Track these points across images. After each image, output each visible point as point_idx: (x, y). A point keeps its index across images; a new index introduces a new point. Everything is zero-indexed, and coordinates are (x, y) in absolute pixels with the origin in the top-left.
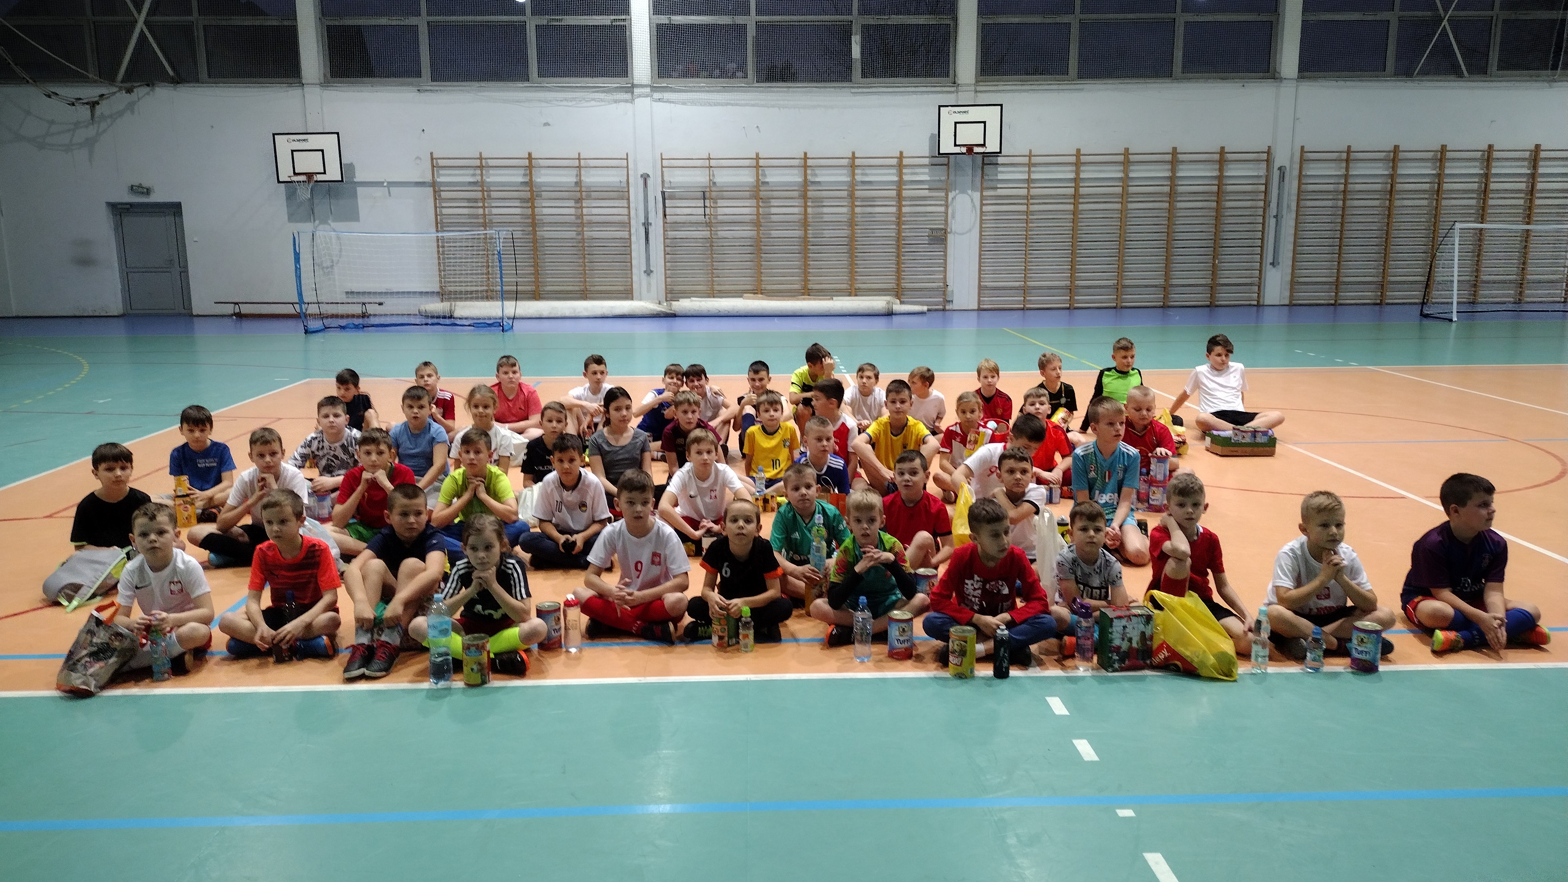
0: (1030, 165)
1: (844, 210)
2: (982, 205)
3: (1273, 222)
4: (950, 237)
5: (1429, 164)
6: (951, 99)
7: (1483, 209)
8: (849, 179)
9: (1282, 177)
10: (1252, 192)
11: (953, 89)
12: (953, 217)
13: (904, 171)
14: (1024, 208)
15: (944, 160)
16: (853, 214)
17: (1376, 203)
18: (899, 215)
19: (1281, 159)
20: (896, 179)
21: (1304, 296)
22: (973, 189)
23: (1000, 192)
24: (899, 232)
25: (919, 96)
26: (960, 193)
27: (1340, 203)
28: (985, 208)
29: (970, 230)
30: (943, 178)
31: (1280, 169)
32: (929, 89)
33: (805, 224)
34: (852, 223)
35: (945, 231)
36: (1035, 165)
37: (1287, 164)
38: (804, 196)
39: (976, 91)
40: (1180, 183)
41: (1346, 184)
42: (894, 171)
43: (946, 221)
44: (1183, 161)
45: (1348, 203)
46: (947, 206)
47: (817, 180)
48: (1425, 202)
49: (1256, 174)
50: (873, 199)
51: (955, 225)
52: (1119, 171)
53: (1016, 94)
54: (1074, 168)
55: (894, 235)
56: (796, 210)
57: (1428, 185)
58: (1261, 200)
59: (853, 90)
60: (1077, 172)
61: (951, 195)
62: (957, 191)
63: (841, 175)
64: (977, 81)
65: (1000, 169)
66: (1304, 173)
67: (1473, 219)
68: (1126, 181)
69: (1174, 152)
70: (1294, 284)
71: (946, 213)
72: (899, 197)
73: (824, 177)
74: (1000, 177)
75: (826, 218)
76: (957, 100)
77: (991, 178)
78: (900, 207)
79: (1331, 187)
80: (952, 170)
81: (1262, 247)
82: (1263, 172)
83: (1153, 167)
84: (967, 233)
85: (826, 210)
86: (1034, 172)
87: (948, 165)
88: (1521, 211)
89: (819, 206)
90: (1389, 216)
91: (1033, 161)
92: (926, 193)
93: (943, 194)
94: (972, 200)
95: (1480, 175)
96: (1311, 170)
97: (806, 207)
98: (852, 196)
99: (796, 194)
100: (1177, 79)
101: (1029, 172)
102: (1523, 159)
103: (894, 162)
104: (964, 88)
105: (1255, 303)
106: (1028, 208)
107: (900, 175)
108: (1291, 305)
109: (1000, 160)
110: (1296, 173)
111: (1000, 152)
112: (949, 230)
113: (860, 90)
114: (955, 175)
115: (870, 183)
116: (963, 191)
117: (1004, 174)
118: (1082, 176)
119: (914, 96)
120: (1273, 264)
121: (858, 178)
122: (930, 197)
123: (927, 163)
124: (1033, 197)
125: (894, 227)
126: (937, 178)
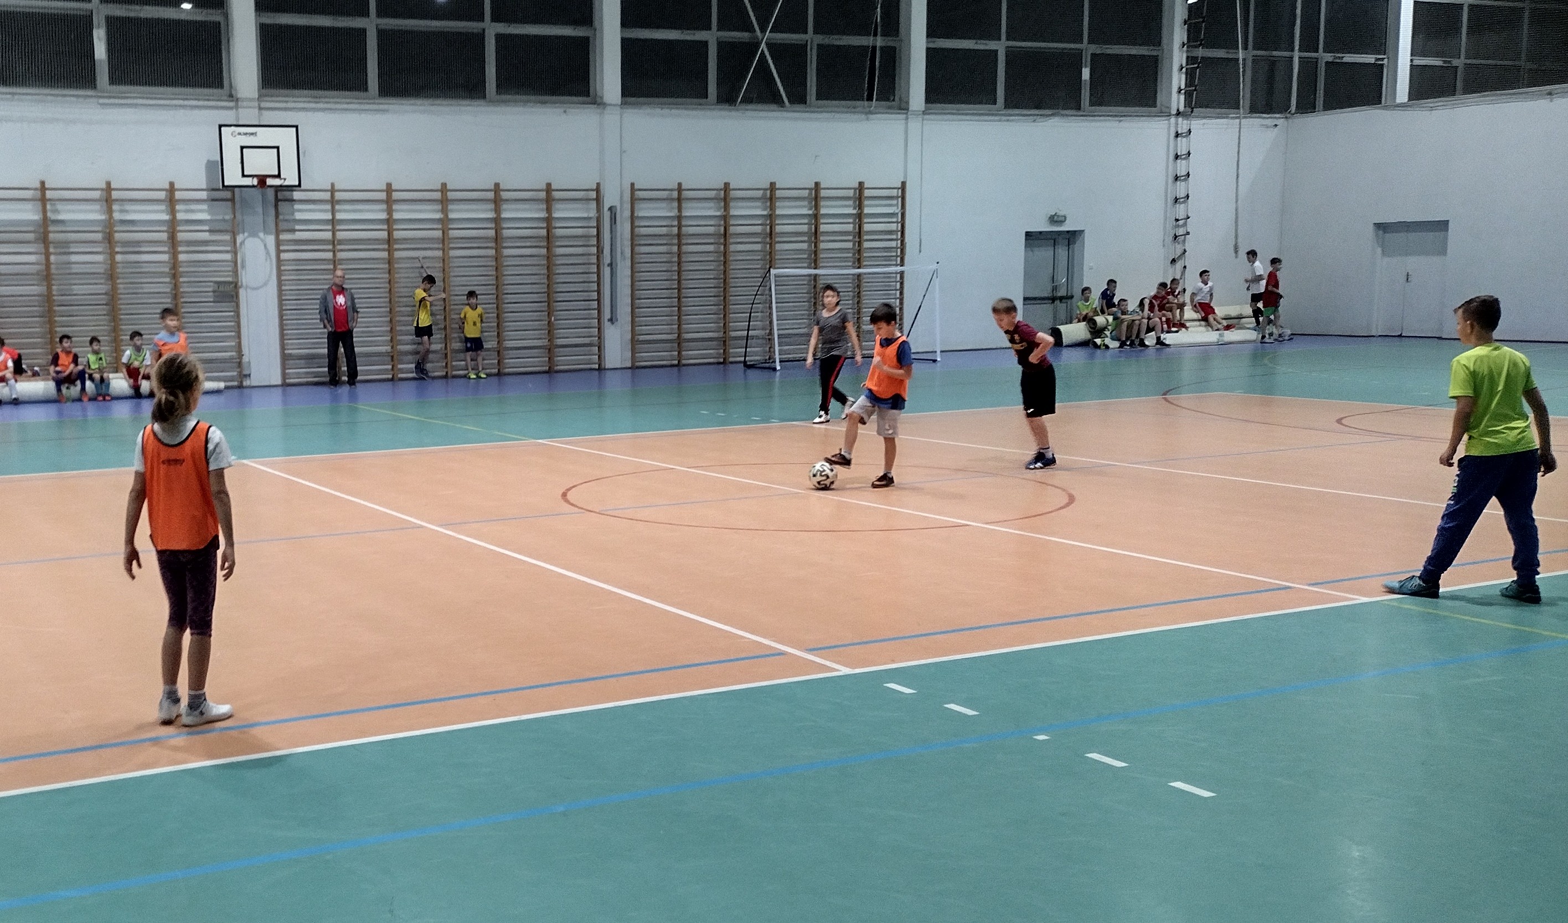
0: (333, 202)
1: (100, 258)
2: (279, 252)
3: (607, 271)
4: (242, 292)
5: (758, 204)
6: (228, 117)
7: (815, 253)
8: (103, 217)
9: (613, 220)
10: (582, 237)
11: (232, 104)
12: (243, 267)
13: (178, 207)
14: (329, 255)
15: (227, 194)
16: (113, 264)
17: (711, 248)
18: (175, 264)
19: (610, 199)
20: (166, 217)
21: (646, 357)
22: (266, 232)
23: (299, 235)
24: (176, 287)
25: (188, 112)
26: (250, 236)
27: (675, 249)
28: (284, 256)
29: (265, 284)
30: (227, 217)
31: (610, 209)
32: (201, 103)
33: (47, 276)
34: (111, 275)
35: (236, 286)
36: (339, 202)
37: (617, 204)
38: (44, 239)
39: (260, 108)
40: (505, 226)
41: (680, 227)
42: (163, 207)
43: (235, 272)
44: (507, 200)
45: (684, 248)
46: (235, 253)
47: (60, 217)
48: (758, 247)
49: (585, 215)
50: (138, 243)
51: (246, 277)
52: (437, 211)
53: (310, 114)
54: (384, 206)
55: (168, 290)
56: (32, 258)
57: (760, 227)
58: (593, 246)
59: (101, 101)
60: (390, 211)
61: (240, 238)
62: (246, 234)
63: (91, 211)
64: (260, 96)
65: (297, 207)
66: (636, 215)
67: (806, 265)
68: (445, 222)
69: (497, 188)
70: (635, 343)
71: (236, 263)
72: (173, 241)
73: (67, 214)
74: (298, 216)
75: (76, 268)
76: (237, 118)
77: (287, 217)
78: (174, 254)
79: (664, 231)
80: (238, 206)
81: (598, 300)
82: (593, 214)
83: (474, 207)
84: (261, 287)
85: (74, 258)
86: (340, 211)
87: (232, 200)
88: (851, 255)
89: (65, 253)
90: (725, 262)
91: (337, 198)
92: (206, 236)
93: (227, 237)
94: (265, 246)
95: (809, 215)
96: (644, 211)
97: (47, 255)
98: (109, 239)
99: (31, 236)
100: (492, 102)
101: (333, 212)
102: (848, 198)
103: (162, 195)
104: (245, 104)
105: (597, 366)
106: (334, 255)
107: (173, 212)
108: (633, 368)
109: (297, 195)
110: (627, 213)
111: (300, 185)
112: (240, 284)
113: (112, 101)
114: (242, 214)
115: (132, 222)
116: (254, 234)
117: (302, 213)
118: (396, 216)
119: (182, 111)
120: (611, 320)
121: (117, 216)
122: (213, 241)
123: (205, 197)
124: (341, 242)
125: (168, 280)
126: (221, 217)
